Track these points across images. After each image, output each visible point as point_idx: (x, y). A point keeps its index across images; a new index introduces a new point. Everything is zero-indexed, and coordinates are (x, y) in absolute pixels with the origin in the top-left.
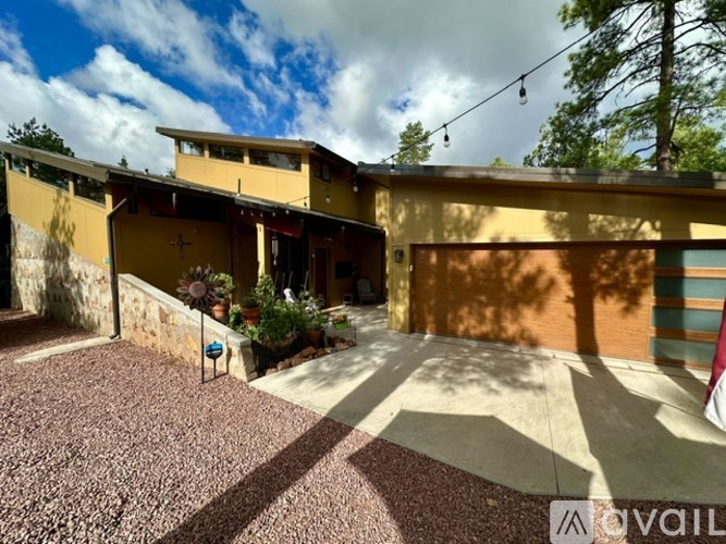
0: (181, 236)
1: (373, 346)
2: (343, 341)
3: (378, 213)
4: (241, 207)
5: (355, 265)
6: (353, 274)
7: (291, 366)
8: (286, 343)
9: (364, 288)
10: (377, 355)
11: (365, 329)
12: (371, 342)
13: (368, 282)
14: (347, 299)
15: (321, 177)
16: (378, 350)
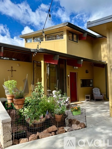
0: (12, 67)
1: (98, 129)
2: (78, 123)
3: (103, 55)
4: (33, 53)
5: (91, 81)
6: (91, 85)
7: (38, 138)
8: (39, 121)
9: (97, 92)
10: (100, 138)
11: (95, 115)
12: (97, 126)
13: (99, 90)
14: (87, 97)
15: (73, 40)
16: (101, 133)
